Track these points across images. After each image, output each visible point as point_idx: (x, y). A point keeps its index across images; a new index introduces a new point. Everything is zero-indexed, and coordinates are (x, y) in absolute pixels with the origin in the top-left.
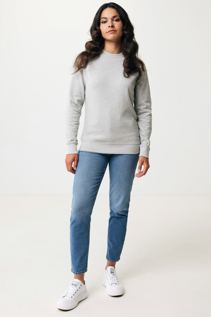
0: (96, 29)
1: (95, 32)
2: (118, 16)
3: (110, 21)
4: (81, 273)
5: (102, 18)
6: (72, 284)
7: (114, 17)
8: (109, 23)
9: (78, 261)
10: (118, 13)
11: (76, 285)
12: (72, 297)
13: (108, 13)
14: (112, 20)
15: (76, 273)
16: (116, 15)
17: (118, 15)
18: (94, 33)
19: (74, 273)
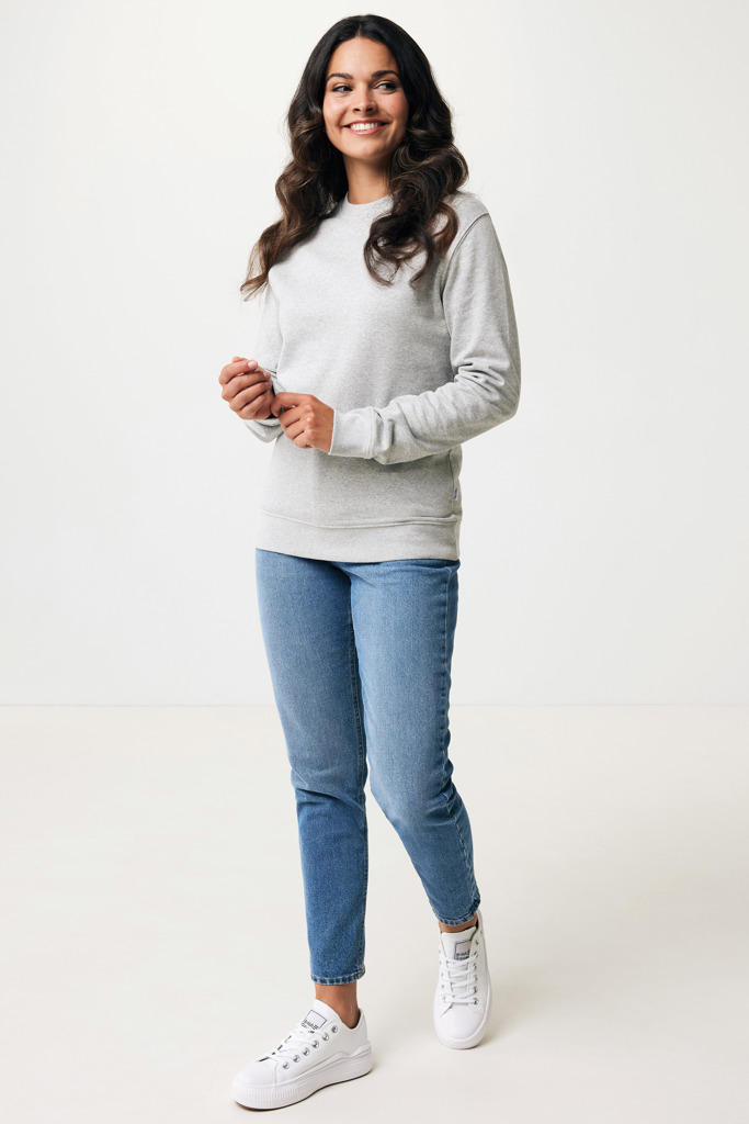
0: (308, 116)
1: (304, 125)
2: (391, 72)
3: (360, 88)
4: (337, 981)
5: (333, 75)
6: (306, 1023)
7: (379, 75)
8: (358, 98)
9: (327, 933)
10: (393, 60)
11: (316, 1027)
12: (285, 1067)
13: (357, 58)
14: (371, 85)
15: (323, 981)
16: (386, 69)
17: (393, 68)
18: (301, 128)
19: (315, 980)
